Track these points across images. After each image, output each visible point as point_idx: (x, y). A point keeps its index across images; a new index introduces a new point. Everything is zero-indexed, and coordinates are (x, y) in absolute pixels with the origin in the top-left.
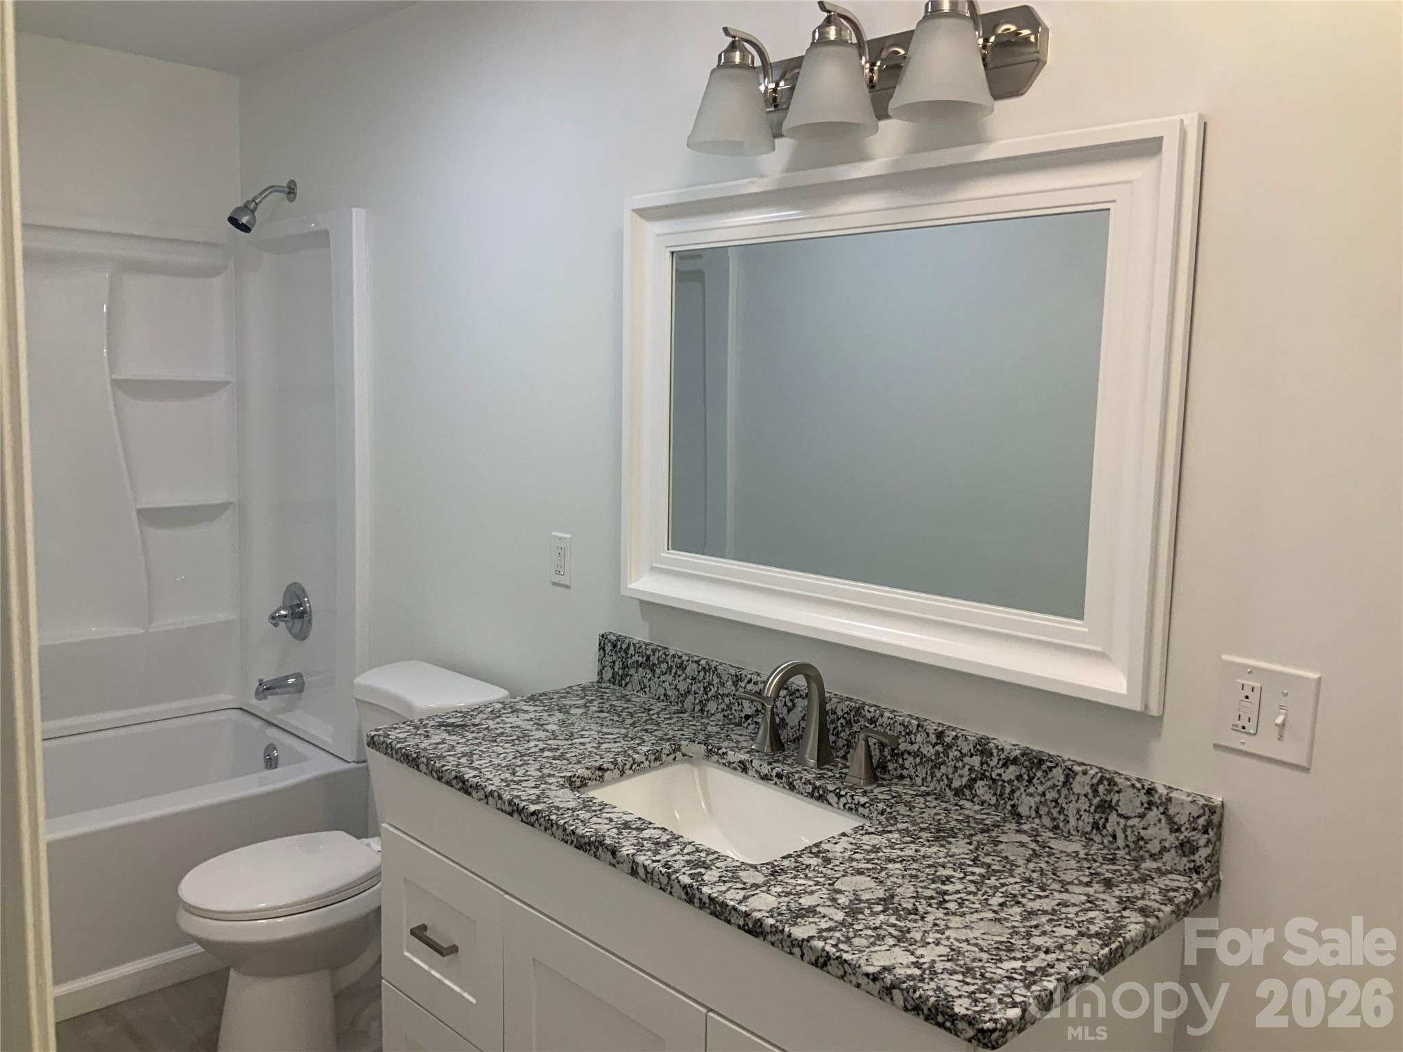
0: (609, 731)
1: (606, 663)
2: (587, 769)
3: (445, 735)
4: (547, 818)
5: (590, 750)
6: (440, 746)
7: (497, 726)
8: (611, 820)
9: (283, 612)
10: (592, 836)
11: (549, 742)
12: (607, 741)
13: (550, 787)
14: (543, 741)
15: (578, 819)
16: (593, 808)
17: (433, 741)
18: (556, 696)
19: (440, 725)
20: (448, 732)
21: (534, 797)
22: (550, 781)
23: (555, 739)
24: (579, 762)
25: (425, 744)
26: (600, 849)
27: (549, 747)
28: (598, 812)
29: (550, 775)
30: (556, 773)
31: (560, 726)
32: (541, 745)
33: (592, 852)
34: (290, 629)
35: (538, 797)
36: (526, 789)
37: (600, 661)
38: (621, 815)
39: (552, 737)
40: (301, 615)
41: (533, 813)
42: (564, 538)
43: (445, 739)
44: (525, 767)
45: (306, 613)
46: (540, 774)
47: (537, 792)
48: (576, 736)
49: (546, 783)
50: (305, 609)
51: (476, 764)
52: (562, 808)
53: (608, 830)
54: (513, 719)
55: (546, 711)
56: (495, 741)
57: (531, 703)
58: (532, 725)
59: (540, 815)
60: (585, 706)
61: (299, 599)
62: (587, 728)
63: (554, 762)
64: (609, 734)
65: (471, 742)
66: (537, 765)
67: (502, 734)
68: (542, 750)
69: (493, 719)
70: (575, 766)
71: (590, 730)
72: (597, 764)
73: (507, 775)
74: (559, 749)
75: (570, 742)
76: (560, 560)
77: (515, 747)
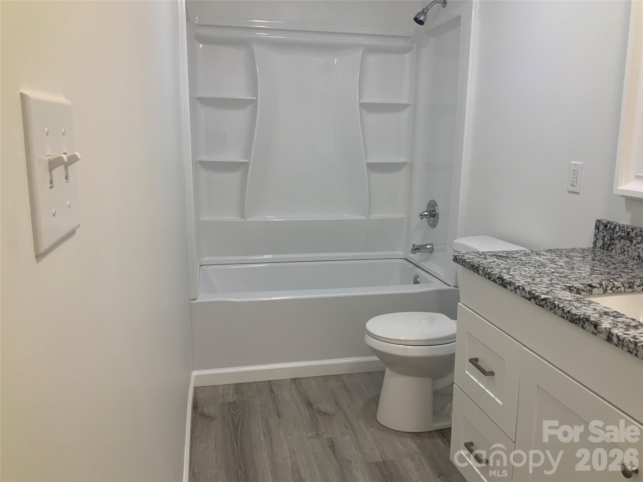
0: (597, 269)
1: (599, 237)
2: (581, 284)
3: (496, 260)
4: (552, 302)
5: (584, 276)
6: (491, 263)
7: (527, 259)
8: (595, 309)
9: (426, 213)
10: (581, 315)
11: (558, 270)
12: (596, 273)
13: (556, 289)
14: (554, 268)
15: (573, 306)
16: (584, 302)
17: (488, 261)
18: (565, 251)
19: (493, 255)
20: (498, 259)
21: (545, 292)
22: (556, 286)
23: (562, 269)
24: (576, 280)
25: (484, 261)
26: (586, 323)
27: (558, 272)
28: (587, 305)
29: (556, 284)
30: (561, 283)
31: (566, 264)
32: (553, 270)
33: (580, 325)
34: (428, 222)
35: (548, 292)
36: (540, 288)
37: (595, 235)
38: (602, 308)
39: (560, 268)
40: (434, 216)
41: (544, 299)
42: (578, 164)
43: (495, 261)
44: (541, 278)
45: (436, 214)
46: (550, 282)
47: (548, 290)
48: (576, 269)
49: (553, 287)
50: (436, 213)
51: (511, 273)
52: (562, 299)
53: (593, 314)
54: (537, 258)
55: (558, 256)
56: (524, 265)
57: (549, 252)
58: (548, 261)
59: (548, 301)
60: (583, 257)
61: (434, 208)
62: (584, 266)
63: (559, 278)
64: (598, 270)
65: (510, 264)
66: (549, 278)
67: (529, 263)
68: (553, 272)
69: (525, 256)
70: (574, 282)
71: (585, 267)
72: (589, 283)
73: (530, 280)
74: (563, 273)
75: (571, 271)
76: (574, 178)
77: (537, 269)
